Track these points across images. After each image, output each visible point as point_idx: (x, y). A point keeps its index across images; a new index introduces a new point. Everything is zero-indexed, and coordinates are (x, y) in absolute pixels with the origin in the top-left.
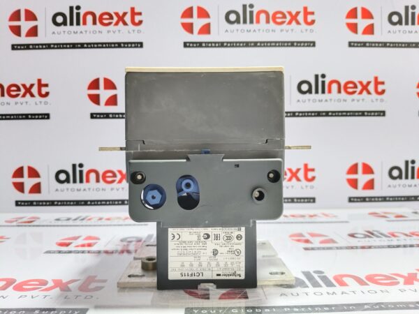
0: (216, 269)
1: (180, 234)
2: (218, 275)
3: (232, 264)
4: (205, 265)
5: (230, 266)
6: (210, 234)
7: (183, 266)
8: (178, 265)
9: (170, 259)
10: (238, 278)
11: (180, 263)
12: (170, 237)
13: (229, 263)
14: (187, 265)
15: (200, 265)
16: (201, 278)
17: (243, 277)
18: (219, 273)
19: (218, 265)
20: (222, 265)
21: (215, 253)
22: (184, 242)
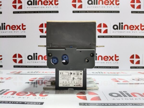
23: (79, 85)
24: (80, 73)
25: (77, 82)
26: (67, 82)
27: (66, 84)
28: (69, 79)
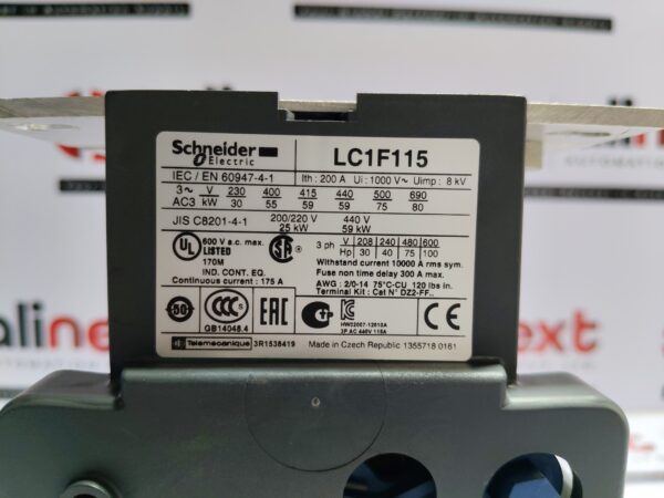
0: (279, 178)
1: (424, 329)
2: (270, 152)
3: (210, 199)
4: (326, 198)
5: (221, 191)
6: (302, 327)
7: (417, 198)
8: (435, 201)
9: (470, 226)
10: (187, 138)
11: (427, 207)
12: (465, 317)
13: (224, 201)
14: (400, 200)
15: (345, 198)
16: (345, 143)
17: (164, 140)
18: (268, 162)
19: (271, 195)
20: (254, 197)
21: (281, 247)
22: (407, 294)
23: (201, 153)
24: (189, 326)
25: (237, 195)
26: (373, 206)
27: (382, 178)
28: (338, 240)
